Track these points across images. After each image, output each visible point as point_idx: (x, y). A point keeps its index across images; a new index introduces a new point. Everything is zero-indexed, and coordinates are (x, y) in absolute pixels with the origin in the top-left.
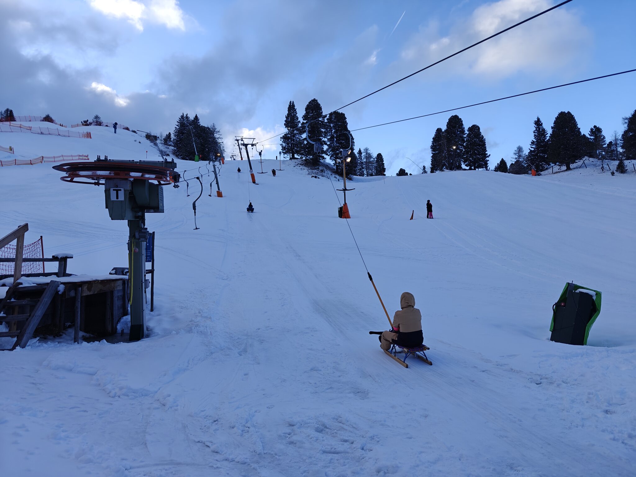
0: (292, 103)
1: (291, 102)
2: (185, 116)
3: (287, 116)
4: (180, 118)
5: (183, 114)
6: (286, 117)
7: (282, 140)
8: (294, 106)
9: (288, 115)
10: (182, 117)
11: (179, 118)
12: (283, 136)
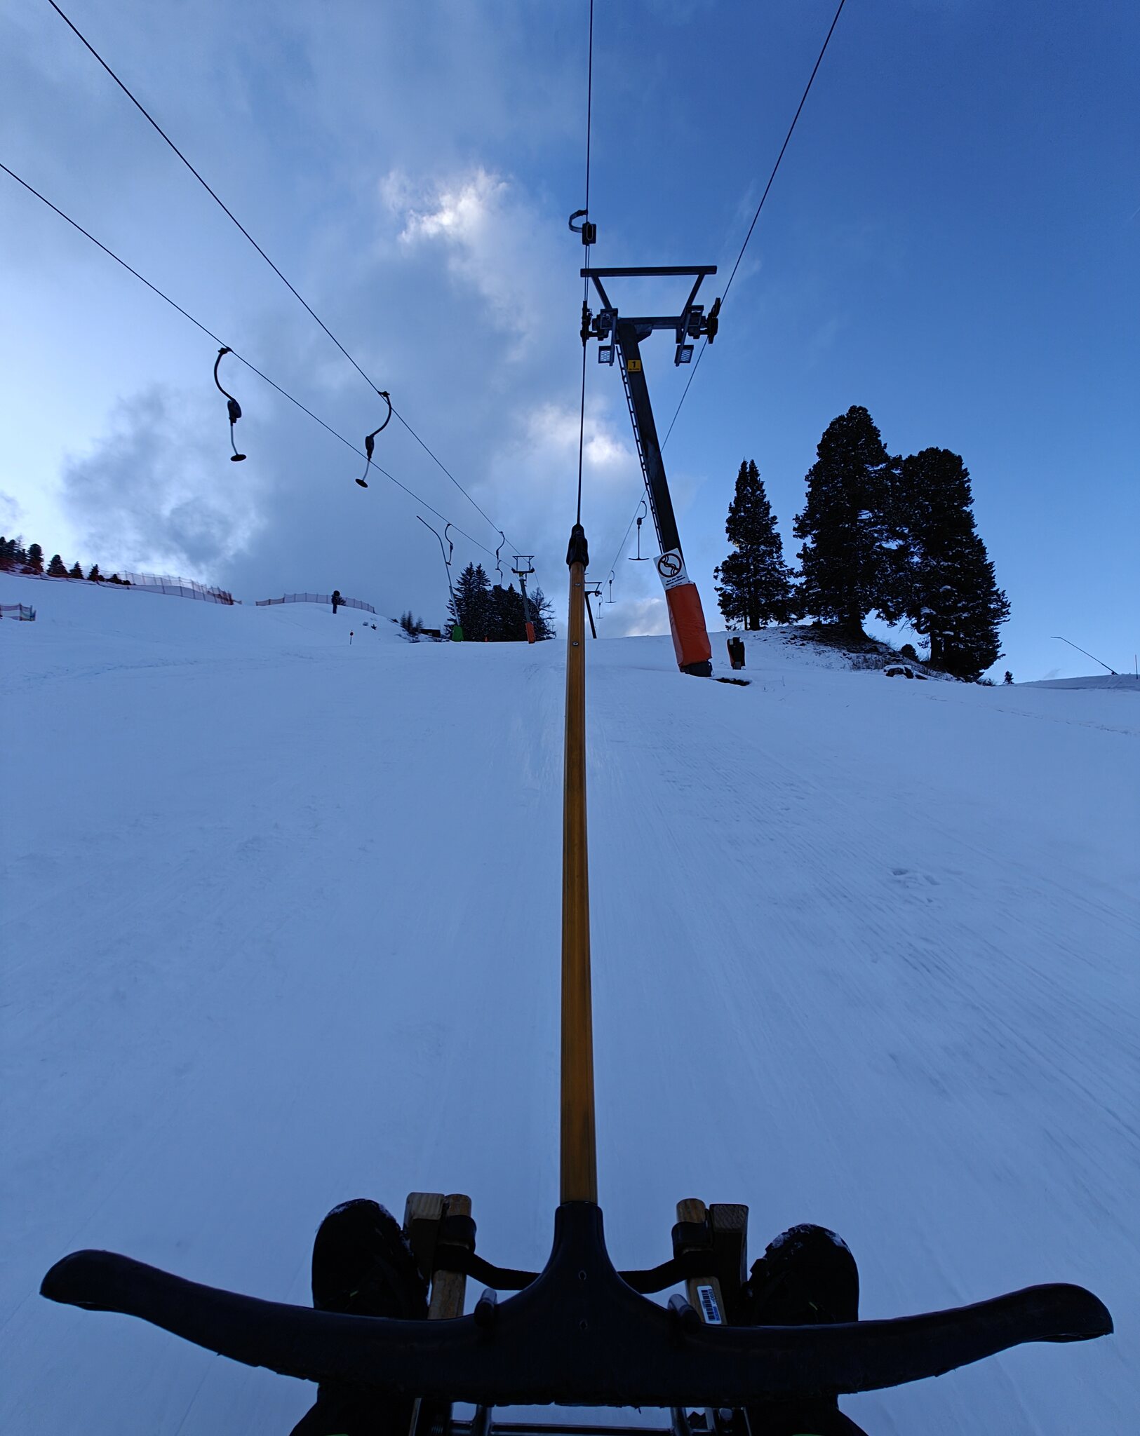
0: (748, 466)
1: (744, 464)
2: (475, 569)
3: (733, 505)
4: (465, 573)
5: (471, 565)
6: (731, 509)
7: (721, 575)
8: (758, 475)
9: (737, 500)
10: (469, 571)
11: (463, 575)
12: (725, 563)
